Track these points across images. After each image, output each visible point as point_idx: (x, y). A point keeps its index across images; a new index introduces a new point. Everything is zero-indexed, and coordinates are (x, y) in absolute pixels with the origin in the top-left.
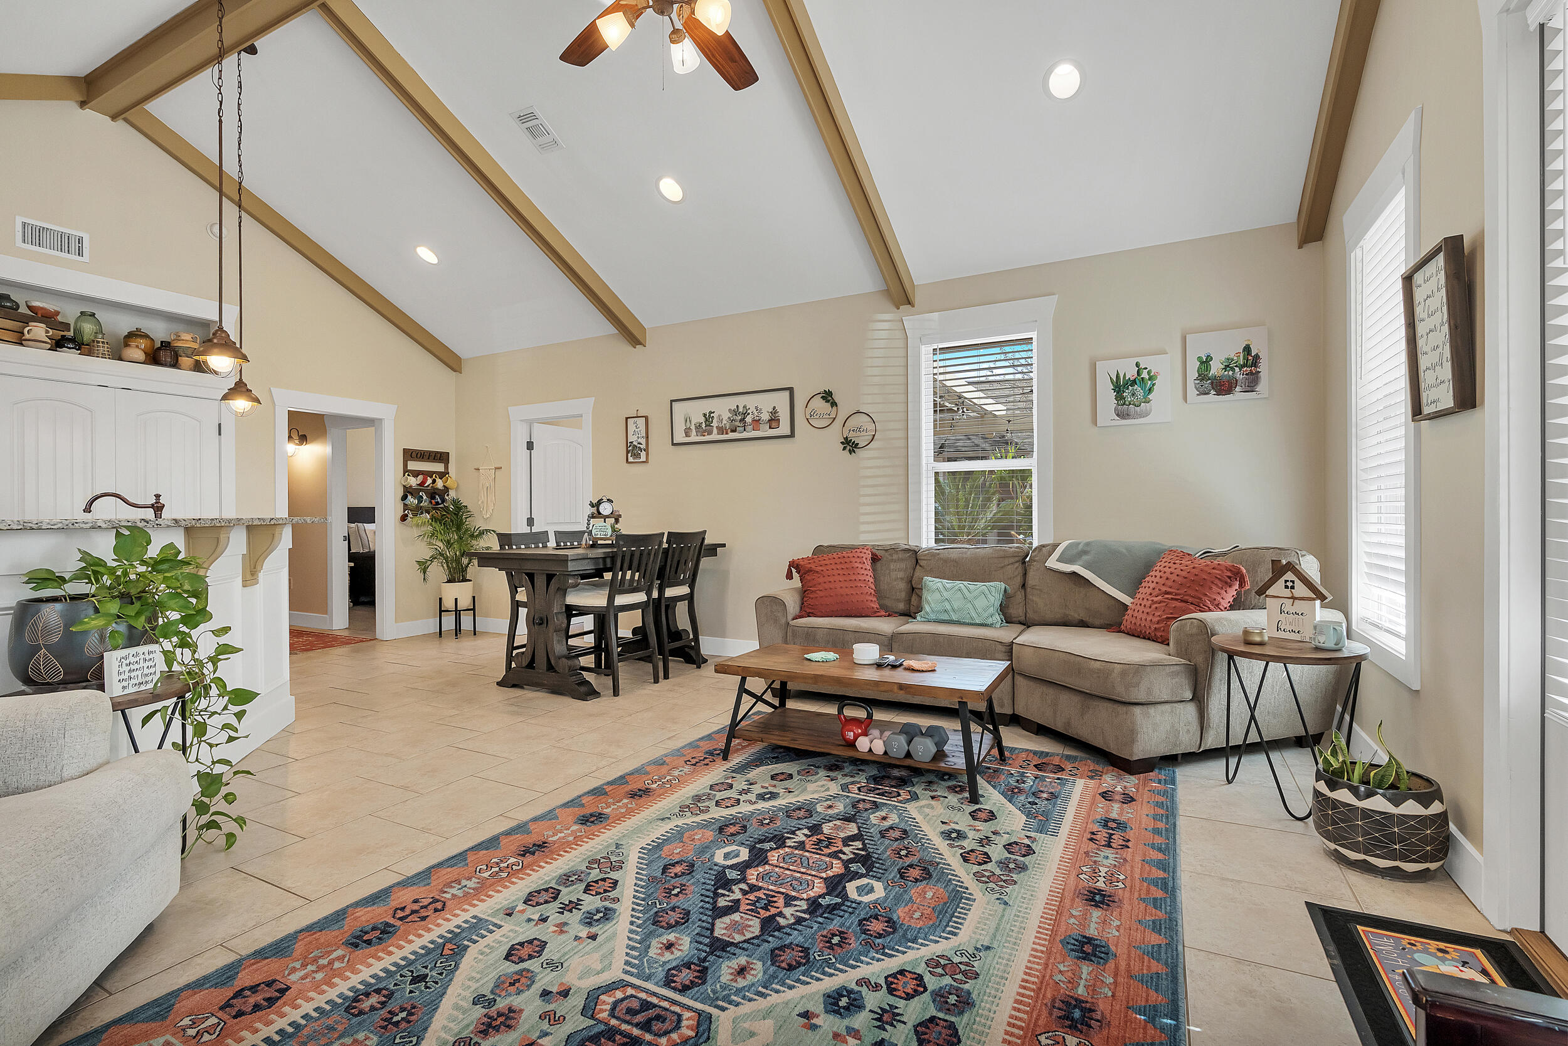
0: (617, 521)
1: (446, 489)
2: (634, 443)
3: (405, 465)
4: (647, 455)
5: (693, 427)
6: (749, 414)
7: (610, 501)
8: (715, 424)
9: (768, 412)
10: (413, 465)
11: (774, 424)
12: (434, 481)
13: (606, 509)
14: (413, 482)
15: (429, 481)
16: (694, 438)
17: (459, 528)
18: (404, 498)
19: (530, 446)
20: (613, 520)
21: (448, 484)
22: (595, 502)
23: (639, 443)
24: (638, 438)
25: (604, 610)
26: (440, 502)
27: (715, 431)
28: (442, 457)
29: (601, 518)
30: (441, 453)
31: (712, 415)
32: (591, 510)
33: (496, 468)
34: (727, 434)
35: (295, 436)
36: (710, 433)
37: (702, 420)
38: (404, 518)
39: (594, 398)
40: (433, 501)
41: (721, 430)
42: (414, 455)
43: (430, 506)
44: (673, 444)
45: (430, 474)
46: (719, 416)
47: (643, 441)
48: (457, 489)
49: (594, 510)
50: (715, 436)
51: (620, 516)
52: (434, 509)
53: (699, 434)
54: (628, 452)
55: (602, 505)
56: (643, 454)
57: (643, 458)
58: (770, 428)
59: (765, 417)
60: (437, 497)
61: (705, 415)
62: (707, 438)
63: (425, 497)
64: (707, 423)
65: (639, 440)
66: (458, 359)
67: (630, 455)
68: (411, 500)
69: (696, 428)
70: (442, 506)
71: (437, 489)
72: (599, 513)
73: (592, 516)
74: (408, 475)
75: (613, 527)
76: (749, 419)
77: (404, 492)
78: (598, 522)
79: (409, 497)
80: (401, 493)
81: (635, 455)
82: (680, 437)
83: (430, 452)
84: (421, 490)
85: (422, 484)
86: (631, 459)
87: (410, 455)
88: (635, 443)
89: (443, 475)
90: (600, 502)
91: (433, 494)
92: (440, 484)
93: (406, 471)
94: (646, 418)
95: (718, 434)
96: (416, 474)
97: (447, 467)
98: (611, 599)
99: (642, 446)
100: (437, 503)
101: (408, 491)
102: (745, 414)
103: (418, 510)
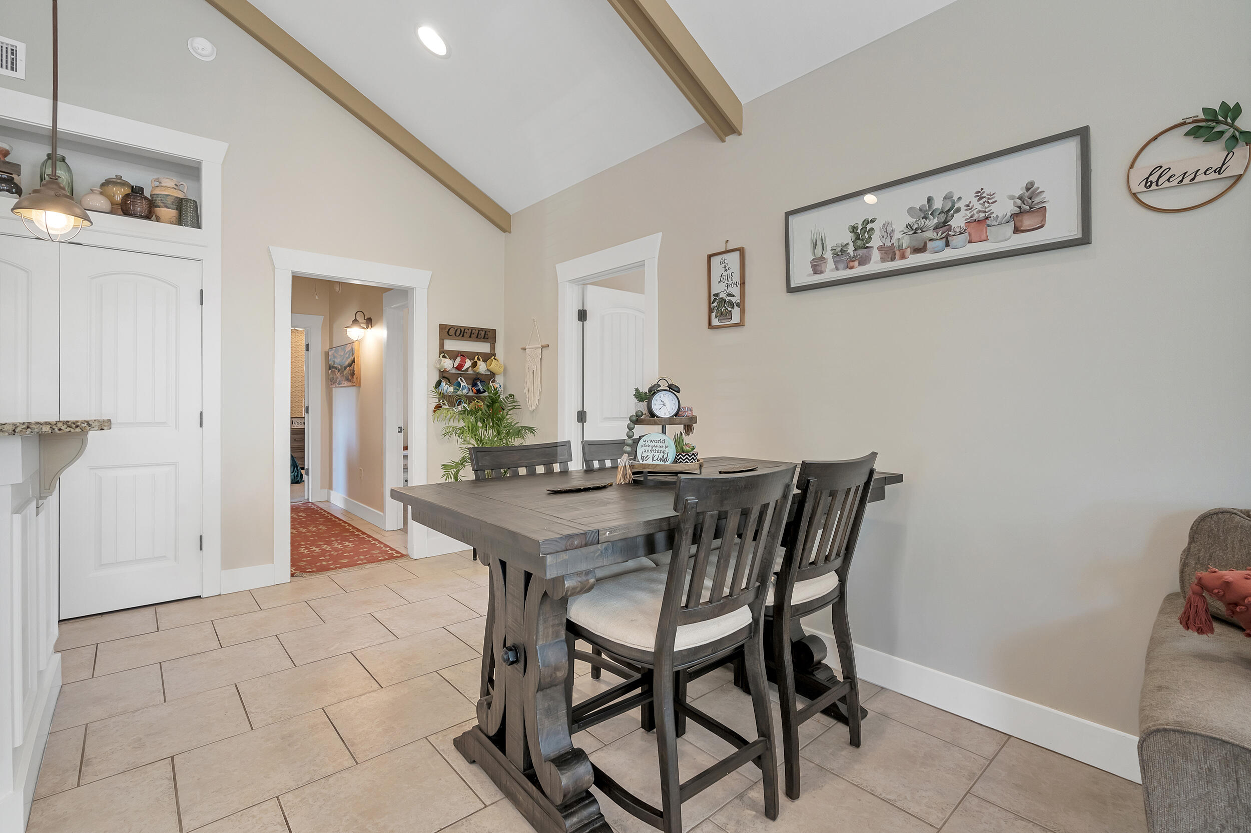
0: (688, 429)
1: (492, 375)
2: (721, 295)
3: (442, 345)
4: (743, 312)
5: (828, 255)
6: (958, 210)
7: (673, 389)
8: (876, 242)
9: (1011, 197)
10: (452, 345)
11: (1027, 222)
13: (664, 405)
14: (448, 364)
15: (468, 363)
16: (830, 273)
19: (582, 315)
20: (680, 428)
22: (645, 389)
23: (729, 295)
24: (728, 286)
25: (649, 658)
26: (482, 390)
27: (876, 255)
28: (487, 335)
29: (655, 424)
30: (486, 331)
31: (869, 226)
32: (633, 407)
33: (543, 347)
34: (903, 257)
35: (360, 319)
36: (864, 261)
37: (849, 238)
39: (660, 234)
41: (889, 253)
42: (452, 332)
44: (791, 290)
45: (471, 355)
46: (886, 225)
47: (736, 291)
49: (643, 407)
50: (876, 265)
51: (693, 419)
53: (841, 266)
54: (711, 311)
55: (656, 397)
56: (736, 312)
57: (736, 318)
58: (1017, 230)
59: (1004, 208)
60: (479, 383)
61: (854, 229)
62: (859, 271)
64: (859, 243)
65: (730, 290)
66: (507, 216)
67: (713, 315)
68: (446, 387)
69: (836, 255)
71: (478, 374)
72: (653, 415)
73: (637, 420)
75: (678, 441)
76: (958, 222)
78: (651, 433)
79: (443, 384)
81: (722, 314)
82: (802, 275)
83: (472, 329)
84: (460, 375)
85: (459, 368)
86: (715, 322)
87: (448, 332)
88: (723, 295)
90: (654, 391)
91: (475, 380)
92: (482, 367)
93: (443, 353)
94: (741, 251)
95: (883, 260)
97: (493, 348)
98: (665, 635)
99: (733, 300)
100: (479, 391)
101: (444, 376)
102: (948, 213)
103: (453, 401)
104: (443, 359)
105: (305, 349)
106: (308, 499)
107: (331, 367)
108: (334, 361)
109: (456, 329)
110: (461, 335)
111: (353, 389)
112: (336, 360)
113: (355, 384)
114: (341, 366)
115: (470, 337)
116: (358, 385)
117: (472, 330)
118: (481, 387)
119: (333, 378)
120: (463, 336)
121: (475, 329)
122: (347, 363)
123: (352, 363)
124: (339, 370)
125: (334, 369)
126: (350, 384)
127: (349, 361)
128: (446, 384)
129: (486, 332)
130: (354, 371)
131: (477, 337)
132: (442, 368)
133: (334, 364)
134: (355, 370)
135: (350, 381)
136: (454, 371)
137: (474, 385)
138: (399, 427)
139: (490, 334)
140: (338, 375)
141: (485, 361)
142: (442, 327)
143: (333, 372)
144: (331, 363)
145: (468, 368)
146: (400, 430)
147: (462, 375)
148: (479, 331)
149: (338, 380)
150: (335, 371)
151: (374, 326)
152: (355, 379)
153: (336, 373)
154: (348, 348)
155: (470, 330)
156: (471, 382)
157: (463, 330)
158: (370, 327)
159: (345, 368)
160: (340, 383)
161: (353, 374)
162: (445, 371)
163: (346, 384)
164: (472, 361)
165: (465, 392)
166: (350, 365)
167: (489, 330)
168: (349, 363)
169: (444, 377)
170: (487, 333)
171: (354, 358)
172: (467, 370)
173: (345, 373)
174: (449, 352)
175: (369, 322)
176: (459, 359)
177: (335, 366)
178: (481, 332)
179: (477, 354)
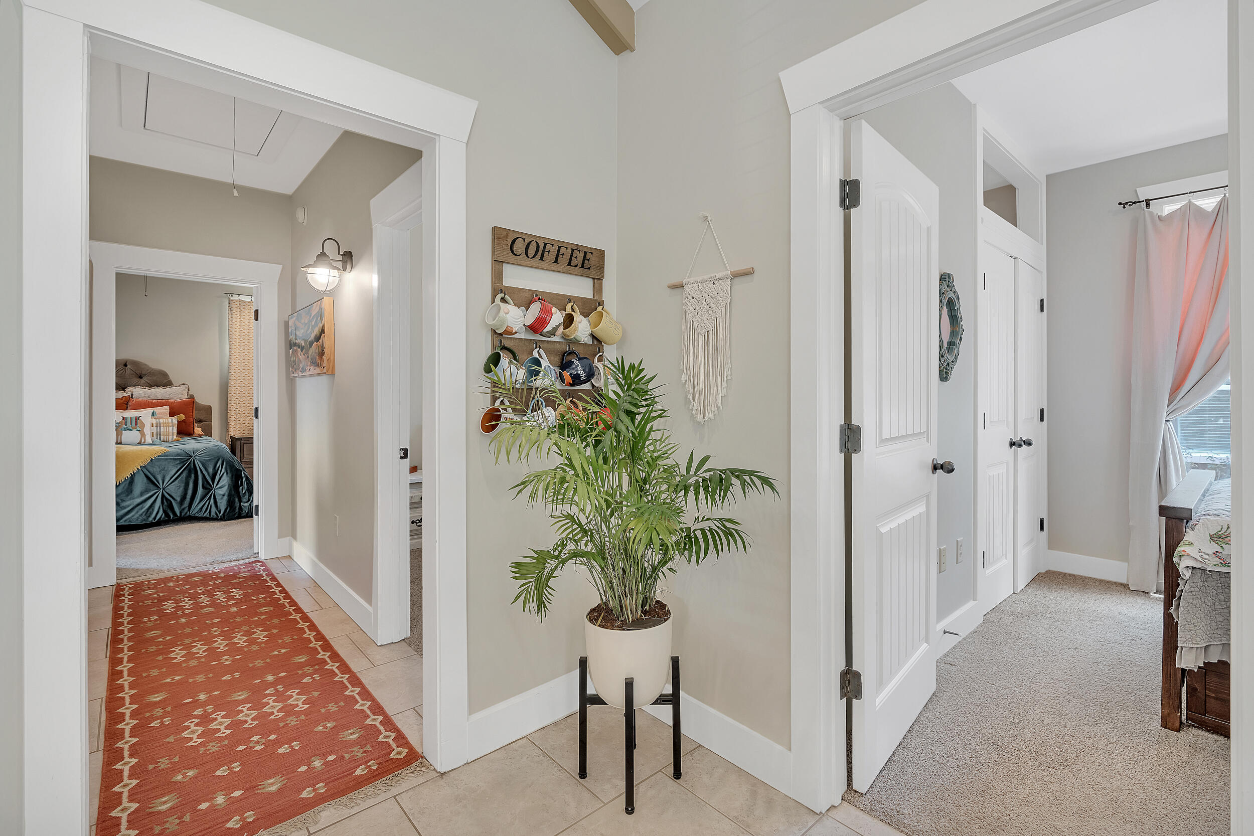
3: (497, 276)
12: (569, 320)
15: (557, 318)
17: (634, 455)
18: (495, 360)
21: (599, 331)
26: (583, 377)
30: (587, 253)
38: (491, 420)
40: (566, 374)
42: (520, 247)
43: (558, 386)
48: (621, 343)
52: (566, 394)
63: (545, 363)
70: (587, 386)
71: (576, 342)
74: (503, 300)
77: (494, 347)
79: (505, 361)
80: (486, 351)
85: (536, 327)
89: (591, 307)
92: (582, 329)
93: (501, 292)
96: (526, 299)
97: (598, 289)
104: (502, 305)
105: (253, 318)
106: (258, 553)
107: (291, 345)
108: (296, 334)
109: (527, 241)
110: (539, 256)
111: (324, 379)
112: (298, 333)
113: (325, 371)
114: (306, 341)
115: (556, 261)
116: (331, 372)
117: (559, 247)
118: (580, 371)
119: (294, 361)
120: (542, 259)
121: (566, 245)
122: (313, 336)
123: (321, 335)
124: (302, 348)
125: (295, 348)
126: (318, 371)
127: (316, 331)
128: (511, 362)
129: (585, 253)
130: (323, 348)
131: (569, 264)
132: (501, 326)
133: (296, 339)
134: (326, 346)
135: (318, 366)
136: (522, 335)
137: (564, 365)
138: (402, 449)
139: (593, 259)
140: (301, 356)
141: (586, 315)
142: (498, 234)
143: (295, 352)
144: (292, 337)
145: (558, 327)
146: (405, 454)
147: (542, 345)
148: (573, 250)
149: (301, 365)
150: (296, 351)
151: (356, 265)
152: (325, 361)
153: (299, 354)
154: (315, 310)
155: (556, 248)
156: (557, 359)
157: (541, 245)
158: (349, 266)
159: (311, 344)
160: (304, 370)
161: (322, 354)
162: (508, 332)
163: (313, 370)
164: (564, 313)
165: (547, 382)
166: (318, 338)
167: (593, 251)
168: (316, 336)
169: (504, 348)
170: (589, 256)
171: (323, 326)
172: (553, 333)
173: (310, 353)
174: (513, 291)
175: (348, 258)
176: (535, 308)
177: (297, 342)
178: (576, 253)
179: (570, 299)
